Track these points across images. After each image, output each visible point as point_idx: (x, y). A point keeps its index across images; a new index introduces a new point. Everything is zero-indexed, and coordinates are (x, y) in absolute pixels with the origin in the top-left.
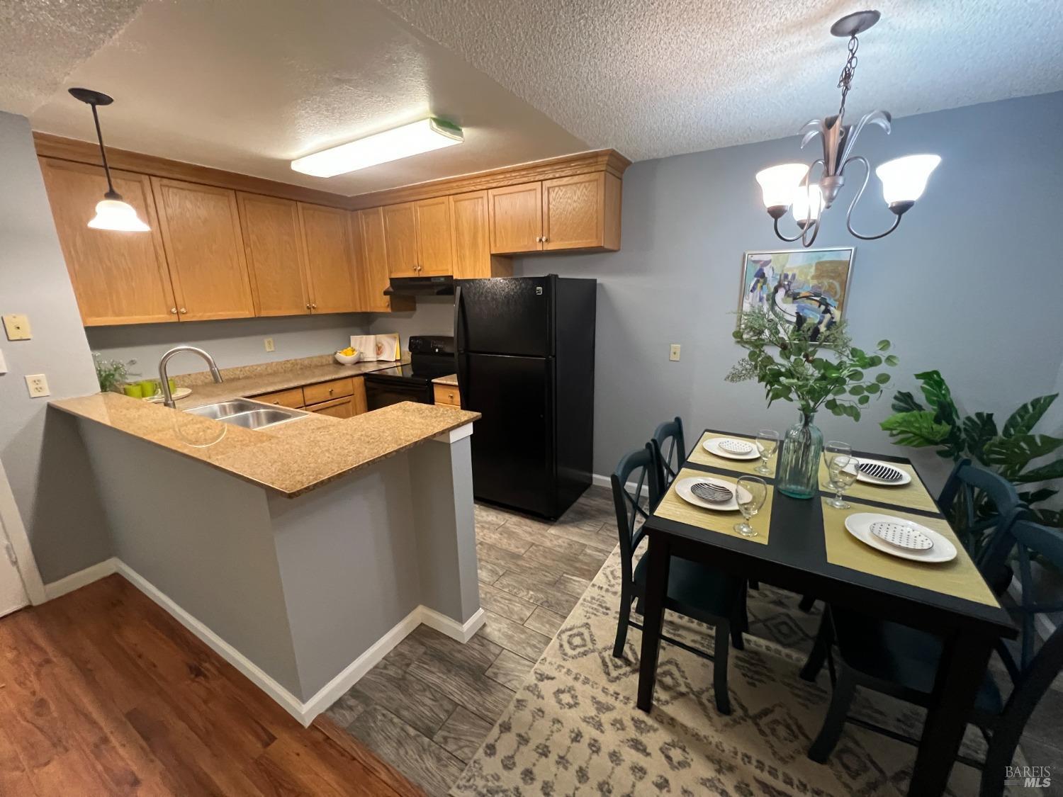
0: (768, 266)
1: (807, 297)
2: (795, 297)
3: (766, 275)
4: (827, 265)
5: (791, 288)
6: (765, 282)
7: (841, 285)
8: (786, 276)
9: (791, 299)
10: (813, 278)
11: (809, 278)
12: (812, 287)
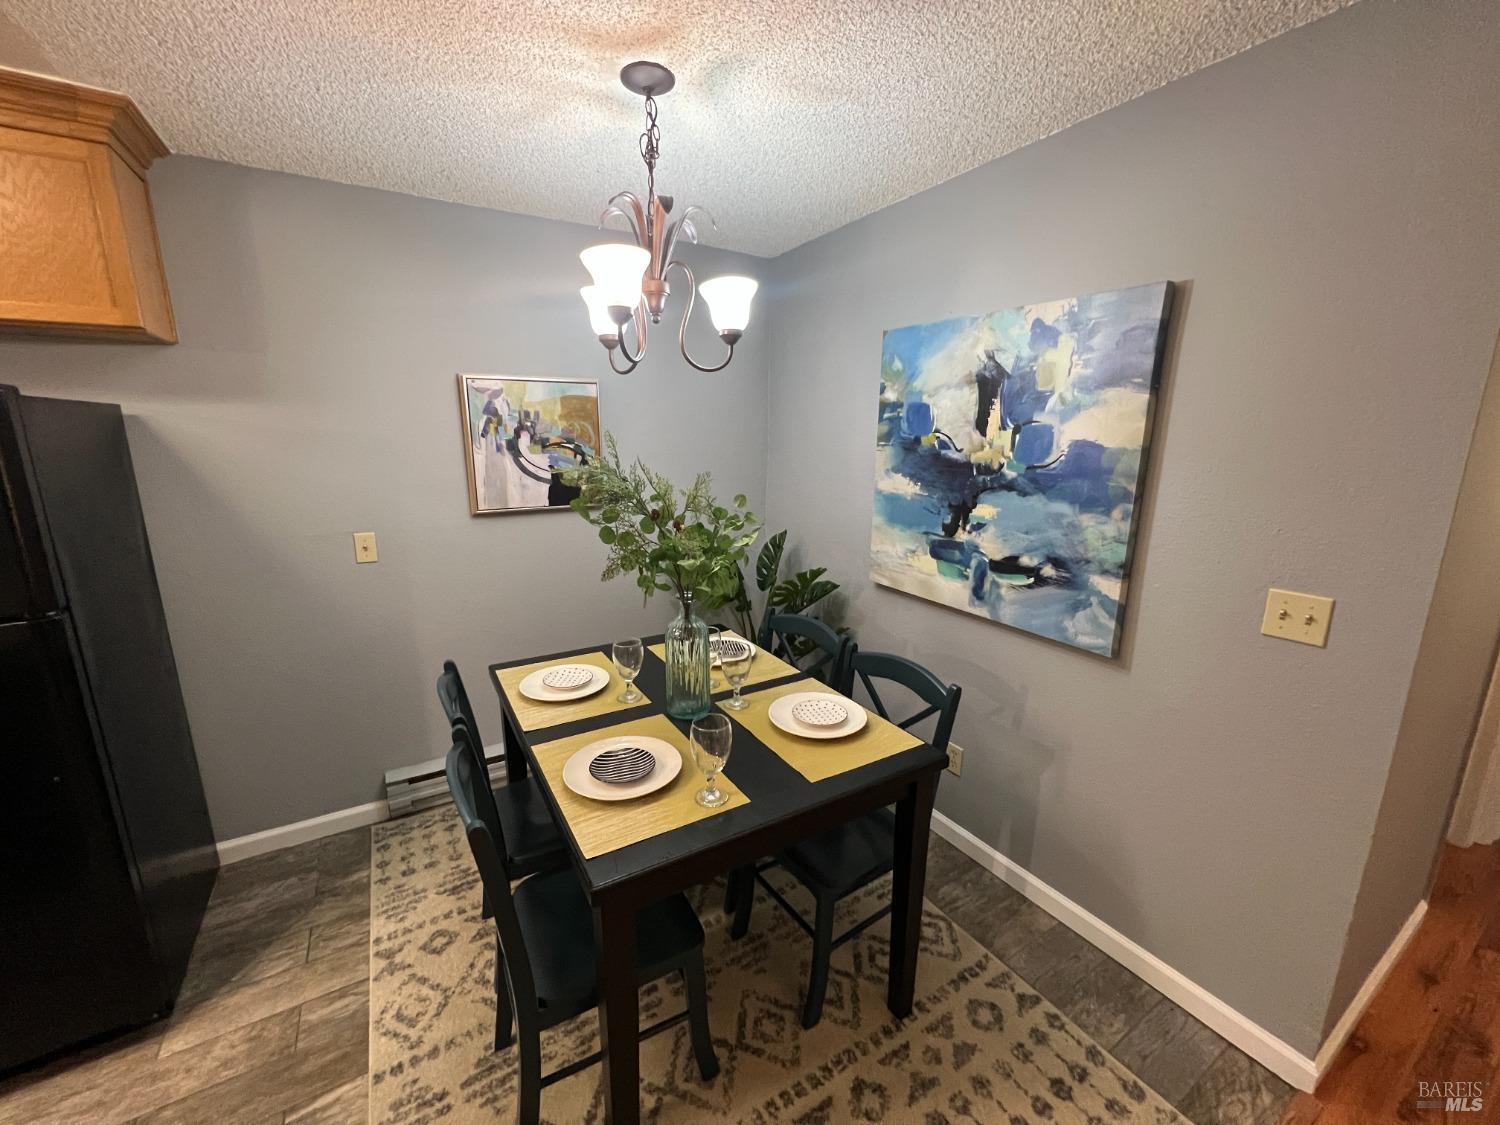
0: (500, 399)
1: (558, 445)
2: (544, 444)
3: (500, 413)
4: (574, 401)
5: (537, 432)
6: (500, 423)
7: (593, 429)
8: (527, 414)
9: (539, 447)
10: (561, 417)
11: (556, 418)
12: (562, 430)
